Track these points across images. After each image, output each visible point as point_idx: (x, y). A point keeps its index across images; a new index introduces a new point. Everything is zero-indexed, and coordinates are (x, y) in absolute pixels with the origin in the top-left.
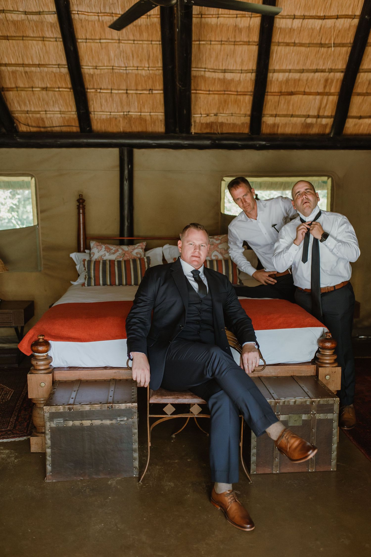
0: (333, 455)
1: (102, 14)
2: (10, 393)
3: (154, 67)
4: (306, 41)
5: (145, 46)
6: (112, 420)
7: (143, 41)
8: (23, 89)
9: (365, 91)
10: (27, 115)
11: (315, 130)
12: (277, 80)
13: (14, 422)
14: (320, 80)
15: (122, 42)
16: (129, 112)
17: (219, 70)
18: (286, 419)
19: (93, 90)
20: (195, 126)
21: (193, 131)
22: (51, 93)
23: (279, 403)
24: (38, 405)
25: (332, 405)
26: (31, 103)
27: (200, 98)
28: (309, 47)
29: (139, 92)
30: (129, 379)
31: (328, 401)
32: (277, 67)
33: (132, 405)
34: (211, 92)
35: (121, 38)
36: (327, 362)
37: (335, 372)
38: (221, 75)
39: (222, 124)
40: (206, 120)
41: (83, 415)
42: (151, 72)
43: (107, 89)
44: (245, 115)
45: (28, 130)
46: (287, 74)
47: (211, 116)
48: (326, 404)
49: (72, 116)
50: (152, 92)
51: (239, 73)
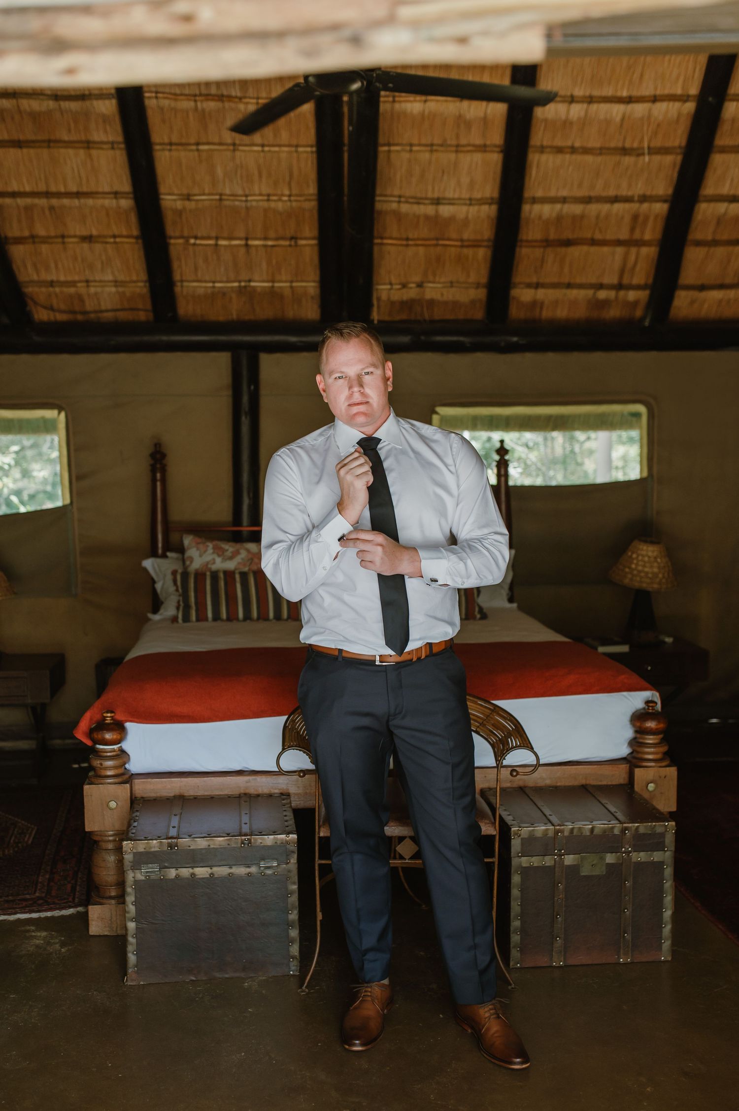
0: (664, 930)
1: (203, 98)
2: (29, 832)
3: (300, 195)
4: (594, 142)
5: (283, 156)
6: (249, 867)
7: (280, 146)
8: (45, 240)
9: (710, 238)
10: (51, 289)
11: (614, 313)
12: (540, 217)
13: (46, 884)
14: (622, 218)
15: (241, 148)
16: (250, 281)
17: (426, 199)
18: (575, 863)
19: (181, 241)
20: (379, 307)
21: (375, 316)
22: (98, 247)
23: (562, 831)
24: (104, 845)
25: (662, 835)
26: (60, 266)
27: (389, 253)
28: (601, 154)
29: (270, 243)
30: (275, 793)
31: (654, 828)
32: (539, 194)
33: (287, 838)
34: (411, 243)
35: (237, 142)
36: (650, 757)
37: (665, 777)
38: (430, 210)
39: (431, 303)
40: (399, 295)
41: (195, 858)
42: (294, 204)
43: (209, 238)
44: (478, 286)
45: (52, 318)
46: (558, 206)
47: (411, 288)
48: (650, 834)
49: (138, 290)
50: (296, 242)
51: (465, 204)
